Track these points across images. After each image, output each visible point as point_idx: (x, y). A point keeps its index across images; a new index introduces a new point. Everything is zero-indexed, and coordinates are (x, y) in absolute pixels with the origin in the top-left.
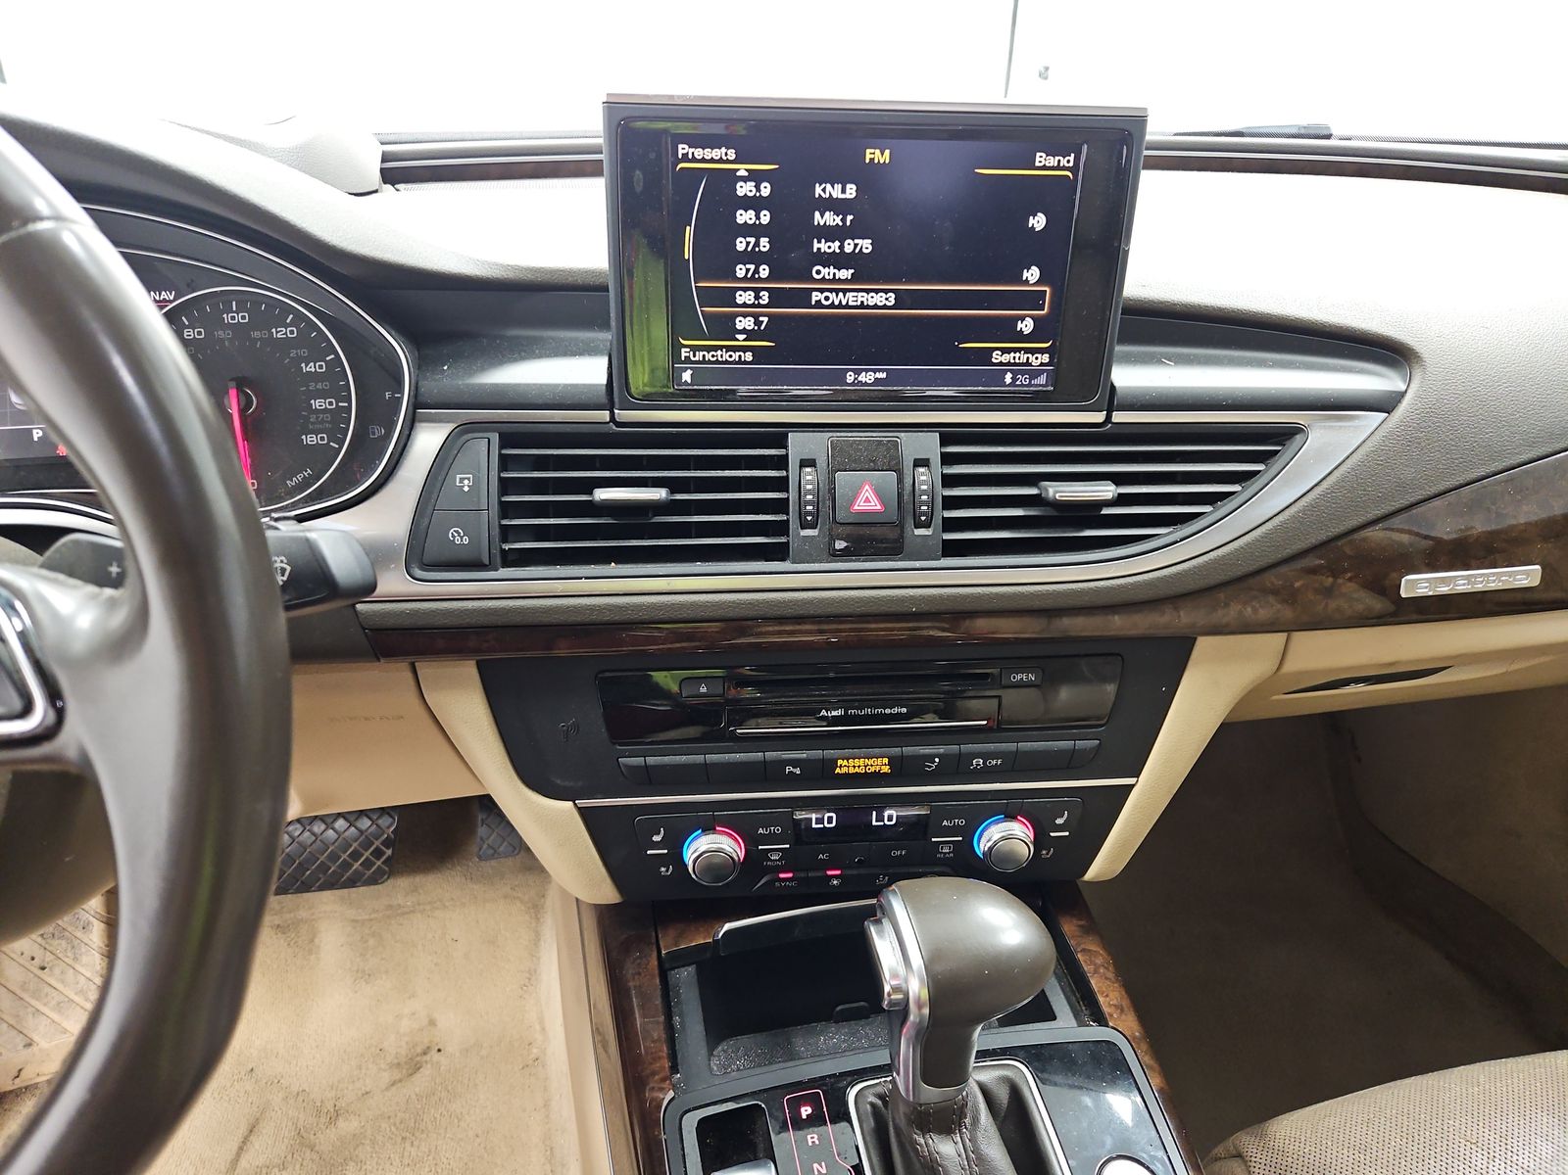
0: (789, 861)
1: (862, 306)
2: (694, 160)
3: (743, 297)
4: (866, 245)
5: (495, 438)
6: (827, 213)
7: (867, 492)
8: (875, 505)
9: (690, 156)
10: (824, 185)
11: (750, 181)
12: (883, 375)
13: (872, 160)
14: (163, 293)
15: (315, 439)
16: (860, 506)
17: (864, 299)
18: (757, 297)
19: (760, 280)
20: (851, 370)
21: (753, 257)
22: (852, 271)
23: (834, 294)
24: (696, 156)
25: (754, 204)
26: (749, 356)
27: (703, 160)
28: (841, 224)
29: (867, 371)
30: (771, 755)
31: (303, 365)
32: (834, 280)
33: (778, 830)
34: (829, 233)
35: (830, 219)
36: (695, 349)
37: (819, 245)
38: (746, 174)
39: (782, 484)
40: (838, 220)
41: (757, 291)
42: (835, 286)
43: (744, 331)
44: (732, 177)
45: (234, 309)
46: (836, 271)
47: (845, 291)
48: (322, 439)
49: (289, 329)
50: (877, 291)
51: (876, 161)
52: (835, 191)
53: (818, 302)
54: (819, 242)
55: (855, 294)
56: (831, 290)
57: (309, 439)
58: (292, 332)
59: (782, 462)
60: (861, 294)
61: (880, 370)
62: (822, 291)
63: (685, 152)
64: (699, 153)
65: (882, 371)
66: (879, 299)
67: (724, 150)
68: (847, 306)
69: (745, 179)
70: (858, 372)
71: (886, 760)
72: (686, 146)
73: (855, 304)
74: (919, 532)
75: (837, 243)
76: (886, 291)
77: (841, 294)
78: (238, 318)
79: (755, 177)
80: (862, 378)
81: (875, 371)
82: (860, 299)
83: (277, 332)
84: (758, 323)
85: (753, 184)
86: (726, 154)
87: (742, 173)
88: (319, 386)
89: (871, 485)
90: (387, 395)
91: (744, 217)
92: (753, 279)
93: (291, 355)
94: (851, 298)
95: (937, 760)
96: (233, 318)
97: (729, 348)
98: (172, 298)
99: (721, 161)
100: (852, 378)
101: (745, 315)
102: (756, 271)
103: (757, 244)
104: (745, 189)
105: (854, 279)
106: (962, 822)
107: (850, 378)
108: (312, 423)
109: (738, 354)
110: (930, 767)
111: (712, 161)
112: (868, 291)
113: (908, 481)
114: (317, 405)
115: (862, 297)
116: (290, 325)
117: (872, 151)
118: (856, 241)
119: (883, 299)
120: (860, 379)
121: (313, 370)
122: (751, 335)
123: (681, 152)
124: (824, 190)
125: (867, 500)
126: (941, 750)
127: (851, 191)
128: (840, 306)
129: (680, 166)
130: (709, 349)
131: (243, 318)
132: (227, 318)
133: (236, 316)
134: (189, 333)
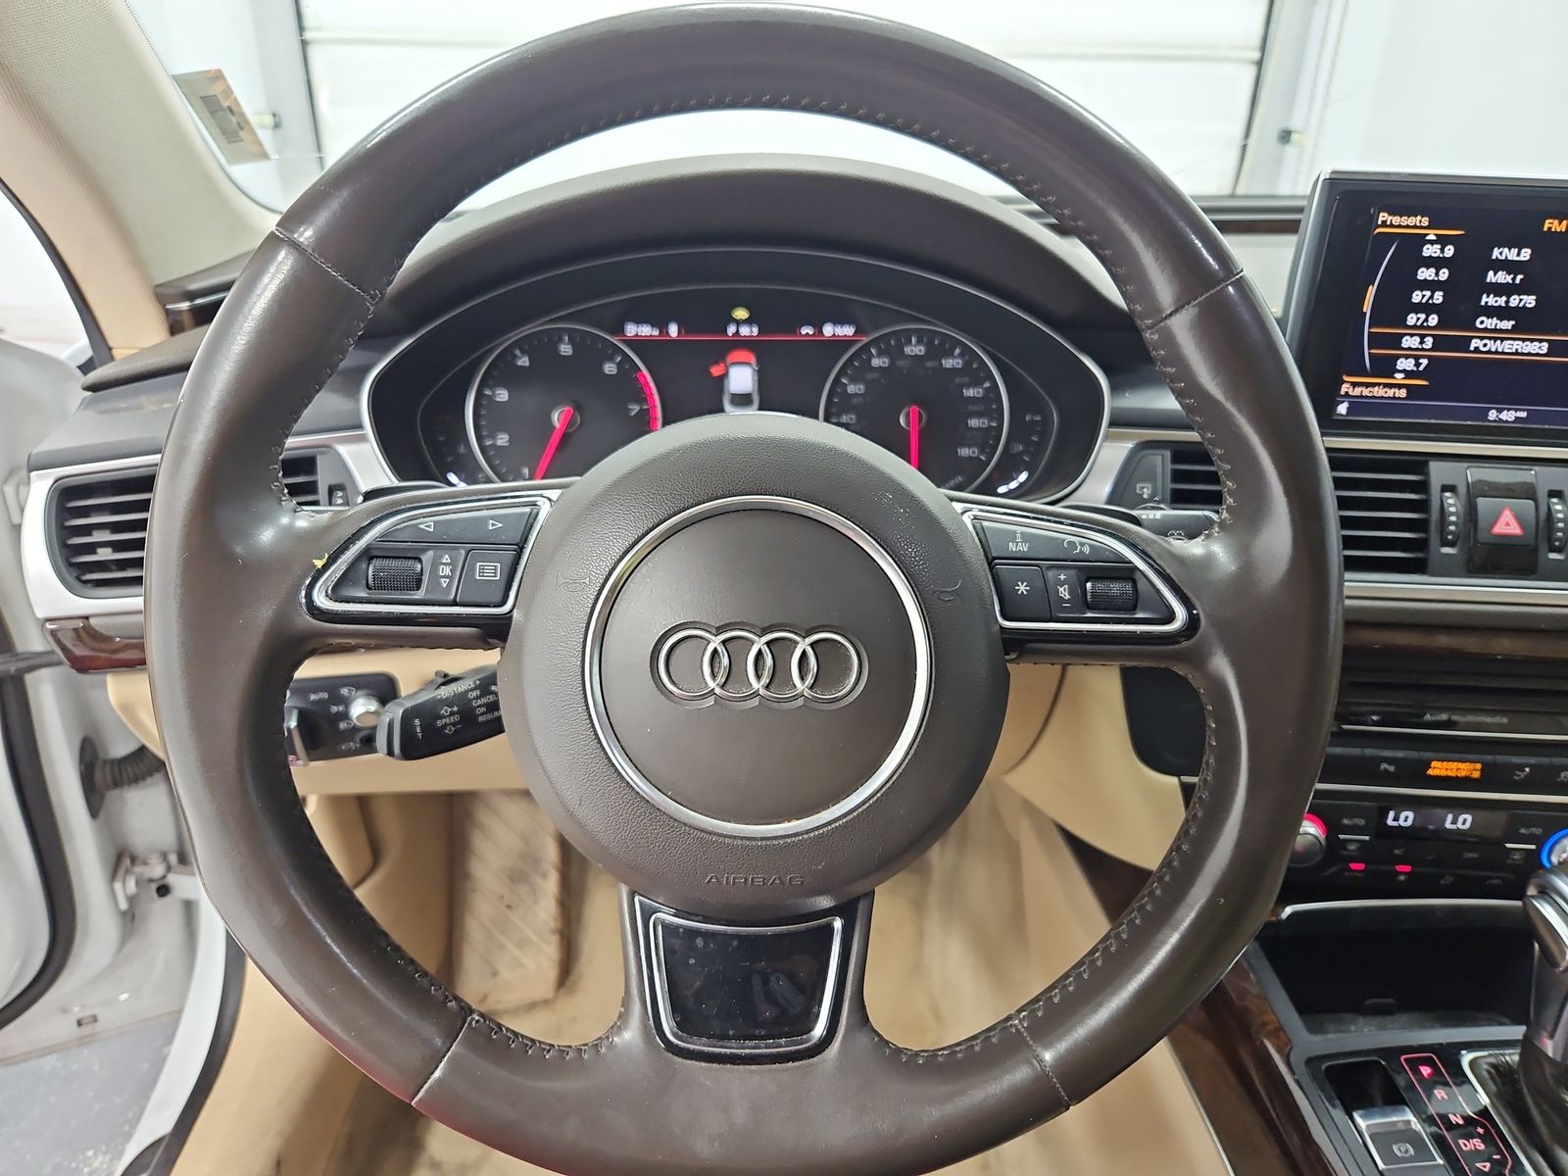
0: (1365, 852)
1: (1517, 353)
2: (1392, 226)
3: (1407, 342)
4: (1530, 301)
5: (1168, 454)
6: (1500, 273)
7: (1507, 516)
8: (1515, 529)
9: (1388, 223)
10: (1501, 249)
11: (1436, 243)
12: (1523, 414)
13: (1550, 228)
15: (968, 452)
16: (1500, 528)
17: (1519, 348)
18: (1422, 342)
19: (1429, 328)
20: (1494, 408)
21: (1427, 308)
22: (1513, 322)
23: (1492, 341)
24: (1393, 223)
25: (1436, 263)
26: (1403, 393)
27: (1400, 226)
28: (1511, 282)
29: (1509, 410)
30: (1369, 752)
31: (964, 390)
32: (1495, 330)
33: (1362, 822)
34: (1499, 289)
35: (1502, 277)
36: (1354, 385)
37: (1487, 300)
38: (1434, 238)
39: (1422, 506)
40: (1509, 279)
41: (1422, 337)
42: (1496, 334)
43: (1404, 371)
44: (1422, 240)
45: (913, 343)
46: (1498, 322)
47: (1502, 340)
48: (975, 452)
49: (957, 362)
50: (1532, 341)
51: (1553, 230)
52: (1511, 254)
53: (1477, 348)
54: (1488, 296)
55: (1512, 342)
56: (1490, 338)
59: (1423, 487)
60: (1517, 342)
61: (1520, 410)
62: (1482, 338)
63: (1384, 219)
64: (1396, 220)
65: (1524, 410)
66: (1535, 347)
67: (1419, 218)
68: (1503, 353)
69: (1432, 242)
70: (1500, 411)
71: (1479, 766)
72: (1386, 215)
73: (1510, 351)
74: (1553, 556)
75: (1504, 298)
76: (1541, 341)
77: (1499, 342)
78: (917, 349)
79: (1442, 241)
80: (1505, 415)
81: (1516, 410)
82: (1515, 347)
83: (946, 363)
84: (1418, 365)
85: (1439, 246)
86: (1421, 221)
87: (1431, 237)
88: (976, 408)
89: (1511, 511)
91: (1425, 274)
92: (1422, 327)
93: (956, 382)
94: (1508, 346)
95: (1527, 770)
96: (912, 350)
97: (1386, 385)
99: (1415, 227)
100: (1495, 415)
101: (1407, 357)
102: (1426, 320)
103: (1431, 297)
104: (1431, 251)
105: (1514, 330)
106: (1538, 831)
107: (1493, 415)
108: (967, 439)
109: (1393, 390)
110: (1518, 776)
111: (1408, 227)
112: (1524, 340)
113: (1543, 509)
115: (1518, 346)
116: (957, 357)
117: (1551, 221)
118: (1522, 297)
119: (1537, 348)
120: (1501, 416)
121: (972, 395)
122: (1408, 374)
123: (1380, 219)
124: (1501, 253)
125: (1508, 524)
126: (1533, 760)
127: (1526, 254)
128: (1496, 352)
129: (1378, 230)
130: (1367, 385)
131: (919, 351)
132: (908, 350)
133: (915, 349)
134: (876, 362)
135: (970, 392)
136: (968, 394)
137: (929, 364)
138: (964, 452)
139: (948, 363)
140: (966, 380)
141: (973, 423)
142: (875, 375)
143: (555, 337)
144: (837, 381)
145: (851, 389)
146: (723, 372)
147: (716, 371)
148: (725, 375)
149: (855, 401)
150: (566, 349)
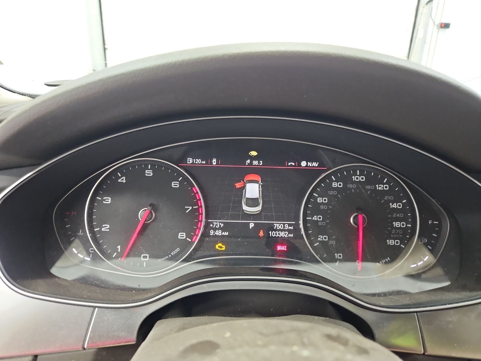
14: (314, 163)
15: (393, 242)
31: (391, 204)
45: (358, 174)
48: (397, 243)
49: (385, 186)
57: (390, 242)
58: (386, 187)
78: (360, 179)
83: (379, 187)
88: (398, 215)
90: (430, 222)
93: (385, 199)
96: (357, 178)
98: (317, 166)
108: (393, 234)
114: (396, 225)
116: (386, 183)
121: (395, 207)
131: (362, 179)
132: (354, 178)
133: (359, 178)
134: (335, 185)
135: (395, 206)
136: (393, 206)
137: (368, 187)
138: (391, 242)
139: (380, 187)
140: (391, 198)
141: (396, 224)
142: (335, 193)
143: (144, 166)
144: (311, 194)
145: (320, 200)
146: (243, 185)
147: (238, 185)
148: (244, 187)
149: (322, 207)
150: (149, 173)
